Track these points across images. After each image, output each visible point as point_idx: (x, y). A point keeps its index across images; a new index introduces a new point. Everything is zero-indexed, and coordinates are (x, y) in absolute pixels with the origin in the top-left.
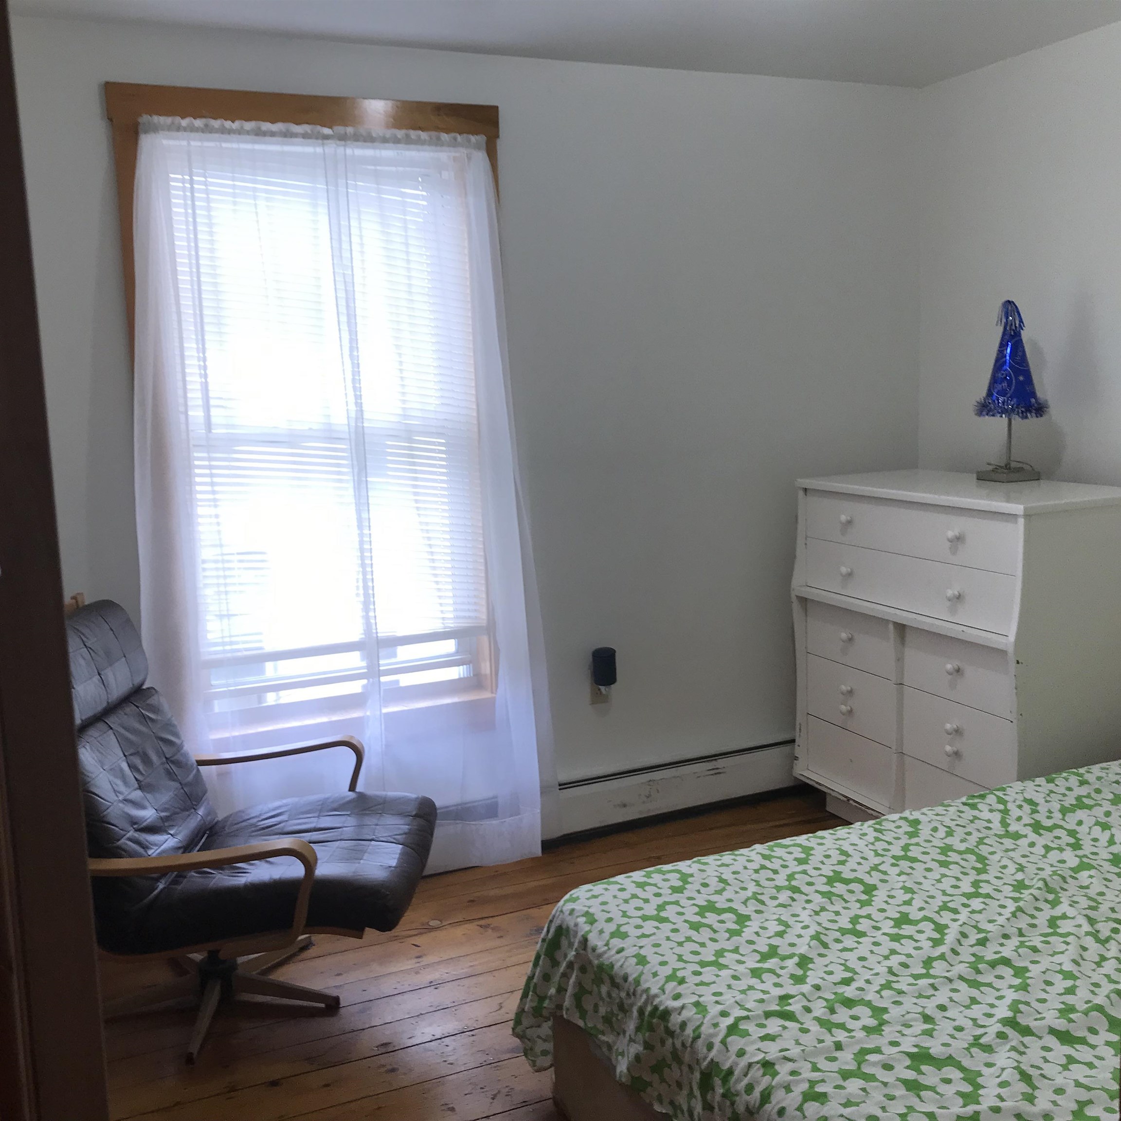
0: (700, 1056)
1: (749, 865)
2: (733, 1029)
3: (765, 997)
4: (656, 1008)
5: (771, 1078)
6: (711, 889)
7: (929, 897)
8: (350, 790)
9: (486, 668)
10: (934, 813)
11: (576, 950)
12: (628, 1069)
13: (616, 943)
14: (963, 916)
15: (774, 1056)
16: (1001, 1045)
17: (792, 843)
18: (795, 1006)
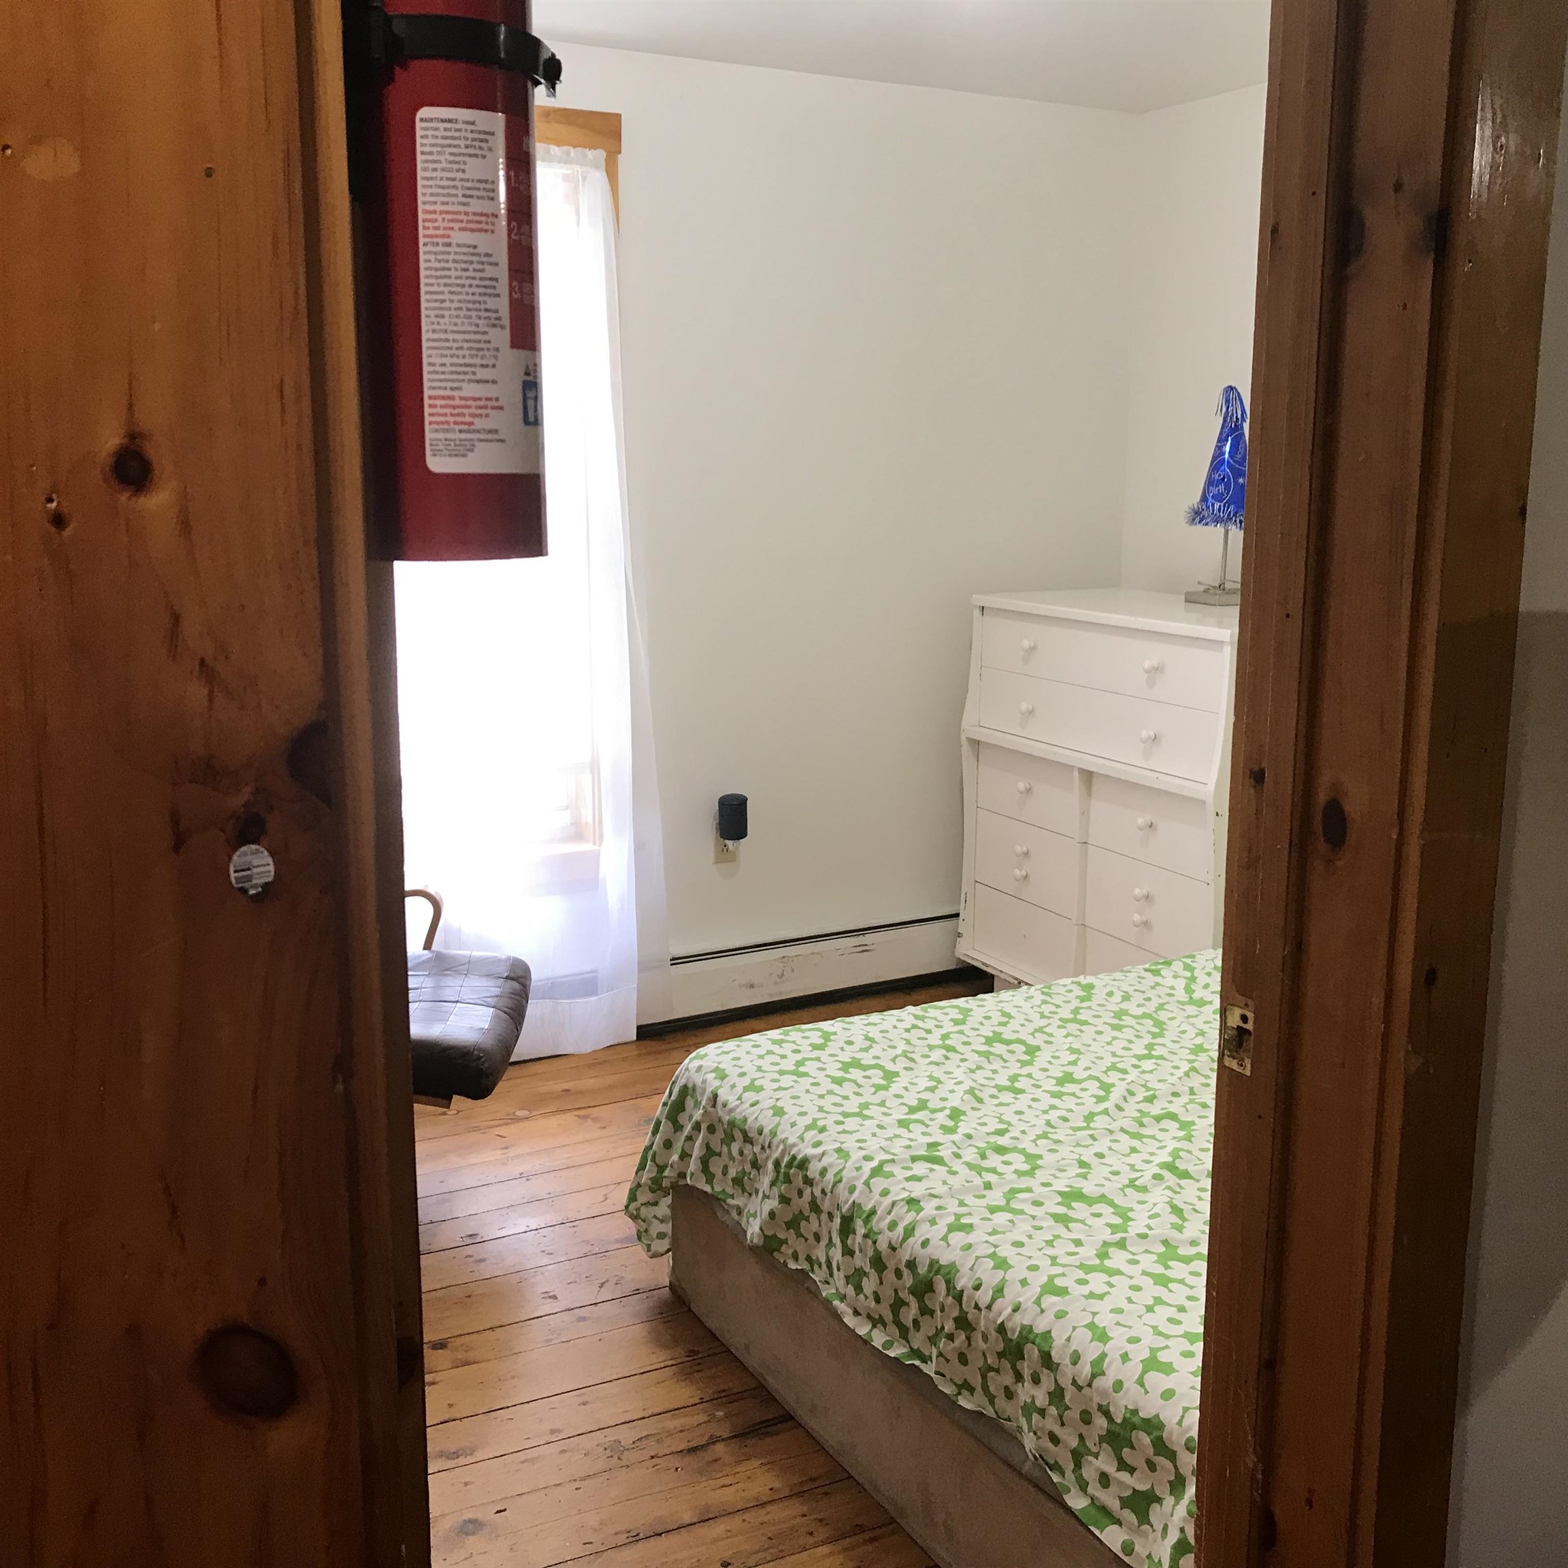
0: (842, 1199)
1: (898, 1024)
2: (876, 1172)
3: (912, 1143)
4: (794, 1158)
5: (915, 1214)
6: (856, 1047)
7: (1097, 1058)
8: (424, 949)
9: (587, 815)
10: (1112, 978)
11: (704, 1107)
12: (761, 1229)
13: (750, 1097)
14: (1133, 1075)
15: (921, 1193)
16: (1155, 1186)
17: (948, 1005)
18: (945, 1153)
